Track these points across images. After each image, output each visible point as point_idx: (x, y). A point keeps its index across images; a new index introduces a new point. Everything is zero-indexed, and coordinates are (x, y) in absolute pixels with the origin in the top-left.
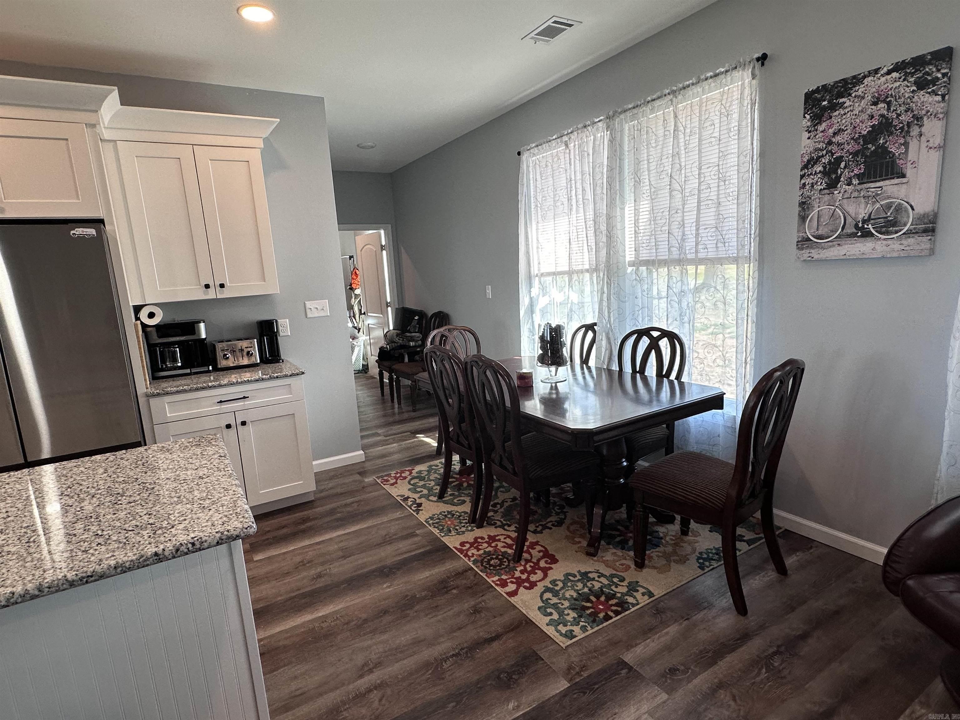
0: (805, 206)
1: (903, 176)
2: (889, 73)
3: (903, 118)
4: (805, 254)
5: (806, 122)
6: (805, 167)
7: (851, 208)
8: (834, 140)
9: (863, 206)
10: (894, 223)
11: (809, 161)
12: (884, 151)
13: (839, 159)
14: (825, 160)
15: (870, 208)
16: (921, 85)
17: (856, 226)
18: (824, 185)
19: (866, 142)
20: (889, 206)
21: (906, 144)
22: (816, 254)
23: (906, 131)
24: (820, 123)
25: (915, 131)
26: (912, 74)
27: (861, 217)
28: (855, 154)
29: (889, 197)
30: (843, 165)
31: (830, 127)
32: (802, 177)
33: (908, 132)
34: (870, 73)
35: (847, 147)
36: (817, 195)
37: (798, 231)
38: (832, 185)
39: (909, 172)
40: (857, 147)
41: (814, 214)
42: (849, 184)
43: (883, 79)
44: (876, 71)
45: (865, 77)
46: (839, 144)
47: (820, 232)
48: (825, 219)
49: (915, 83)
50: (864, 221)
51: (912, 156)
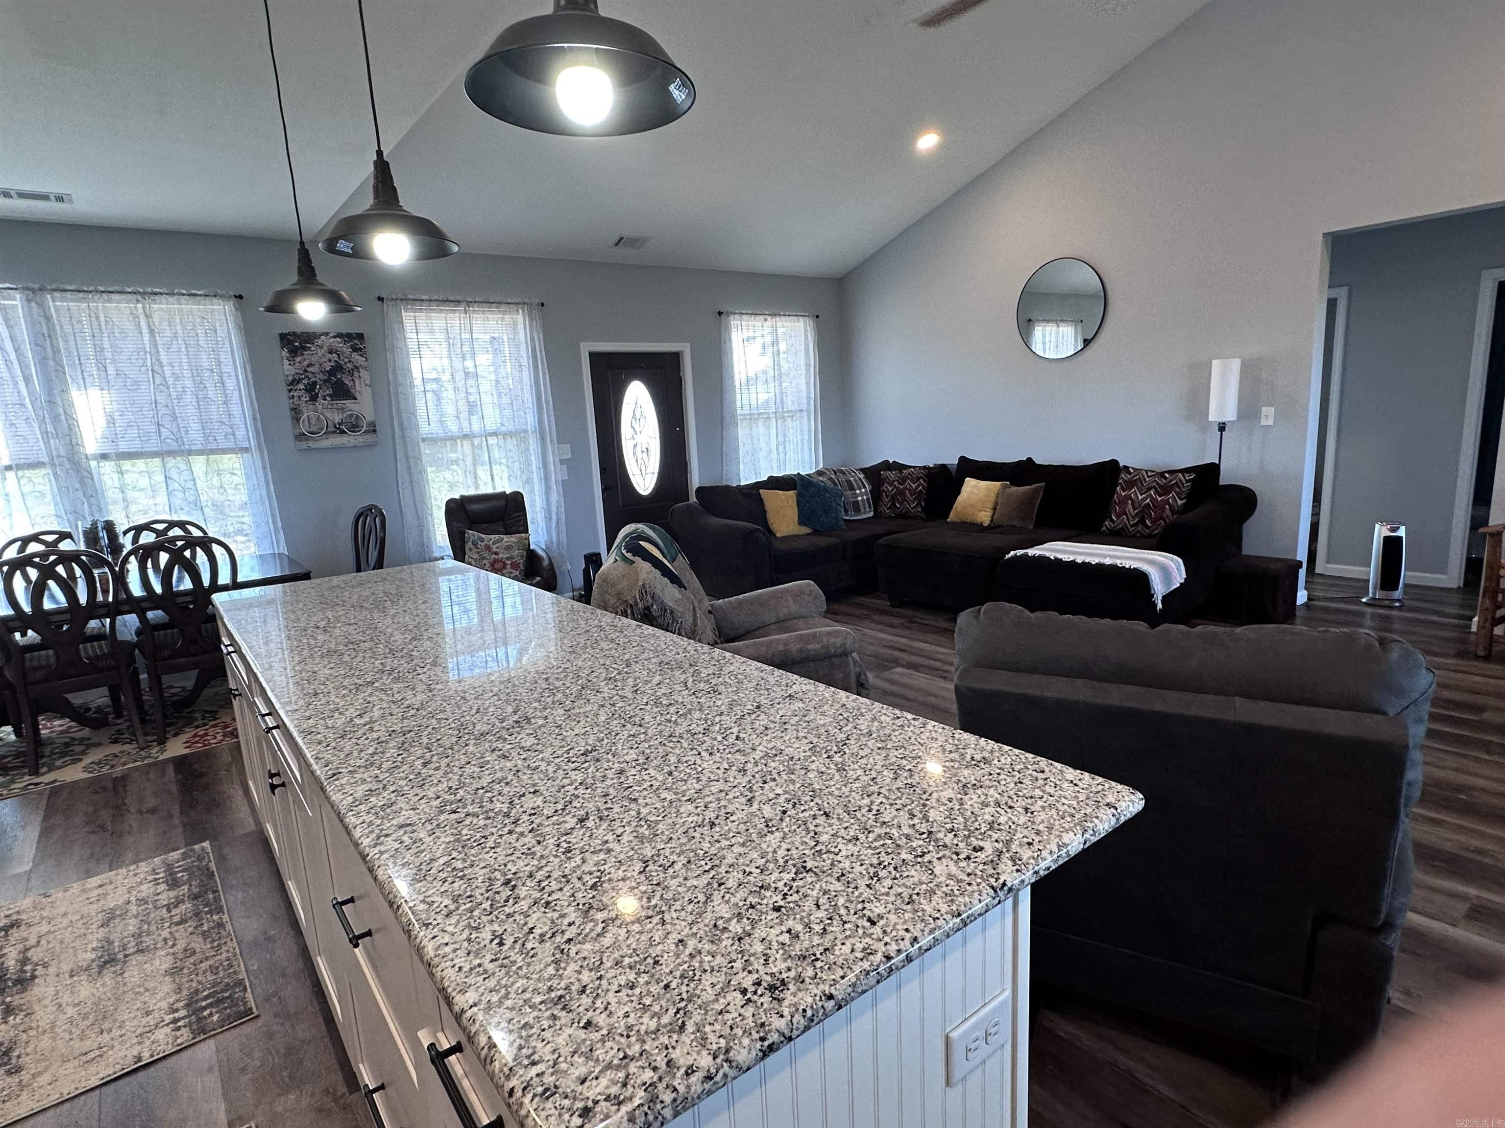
0: (296, 412)
1: (356, 399)
2: (335, 337)
3: (348, 365)
4: (304, 445)
5: (285, 353)
6: (291, 384)
7: (329, 415)
8: (308, 369)
9: (336, 414)
10: (357, 426)
11: (293, 381)
12: (340, 383)
13: (315, 383)
14: (305, 381)
15: (341, 416)
16: (355, 349)
17: (335, 427)
18: (308, 399)
19: (330, 375)
20: (351, 416)
21: (353, 381)
22: (311, 444)
23: (351, 373)
24: (296, 356)
25: (356, 374)
26: (348, 342)
27: (336, 422)
28: (325, 381)
29: (350, 410)
30: (318, 387)
31: (304, 360)
32: (290, 391)
33: (352, 375)
34: (323, 334)
35: (318, 376)
36: (304, 404)
37: (294, 428)
38: (314, 398)
39: (358, 396)
40: (325, 377)
41: (304, 417)
42: (325, 400)
43: (332, 340)
44: (327, 334)
45: (321, 335)
46: (312, 373)
47: (312, 430)
48: (313, 421)
49: (351, 347)
50: (339, 424)
51: (357, 388)
